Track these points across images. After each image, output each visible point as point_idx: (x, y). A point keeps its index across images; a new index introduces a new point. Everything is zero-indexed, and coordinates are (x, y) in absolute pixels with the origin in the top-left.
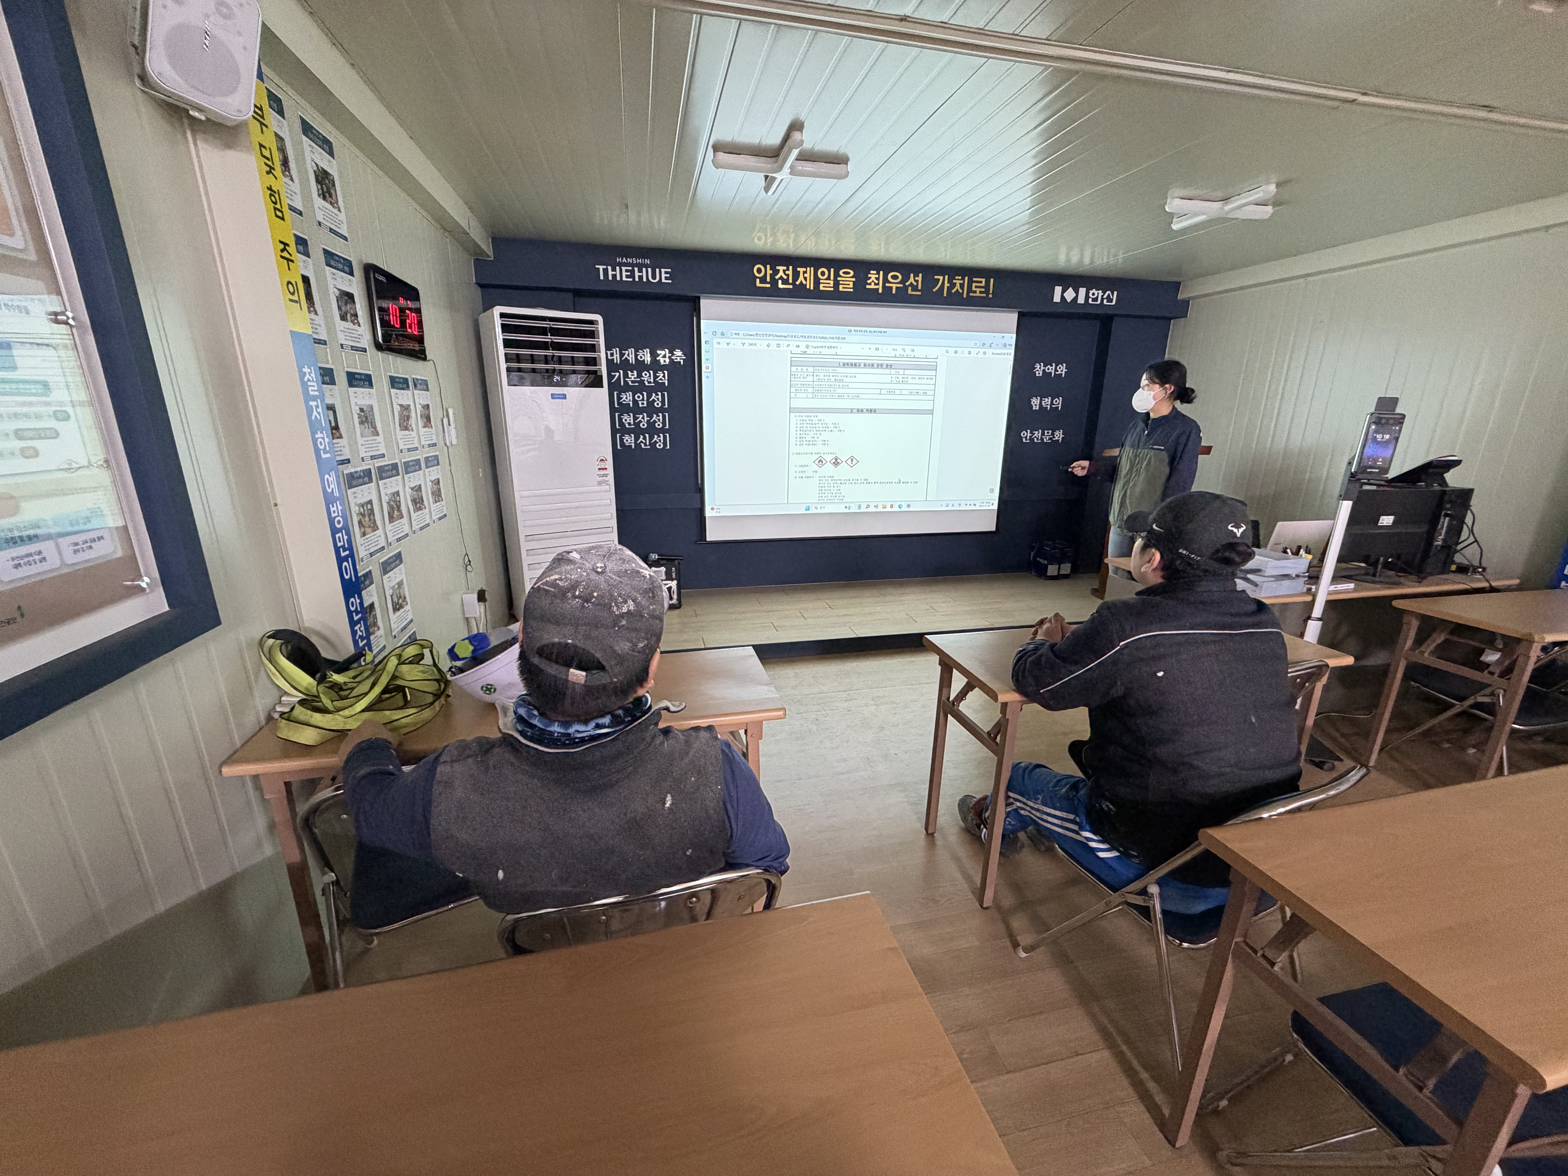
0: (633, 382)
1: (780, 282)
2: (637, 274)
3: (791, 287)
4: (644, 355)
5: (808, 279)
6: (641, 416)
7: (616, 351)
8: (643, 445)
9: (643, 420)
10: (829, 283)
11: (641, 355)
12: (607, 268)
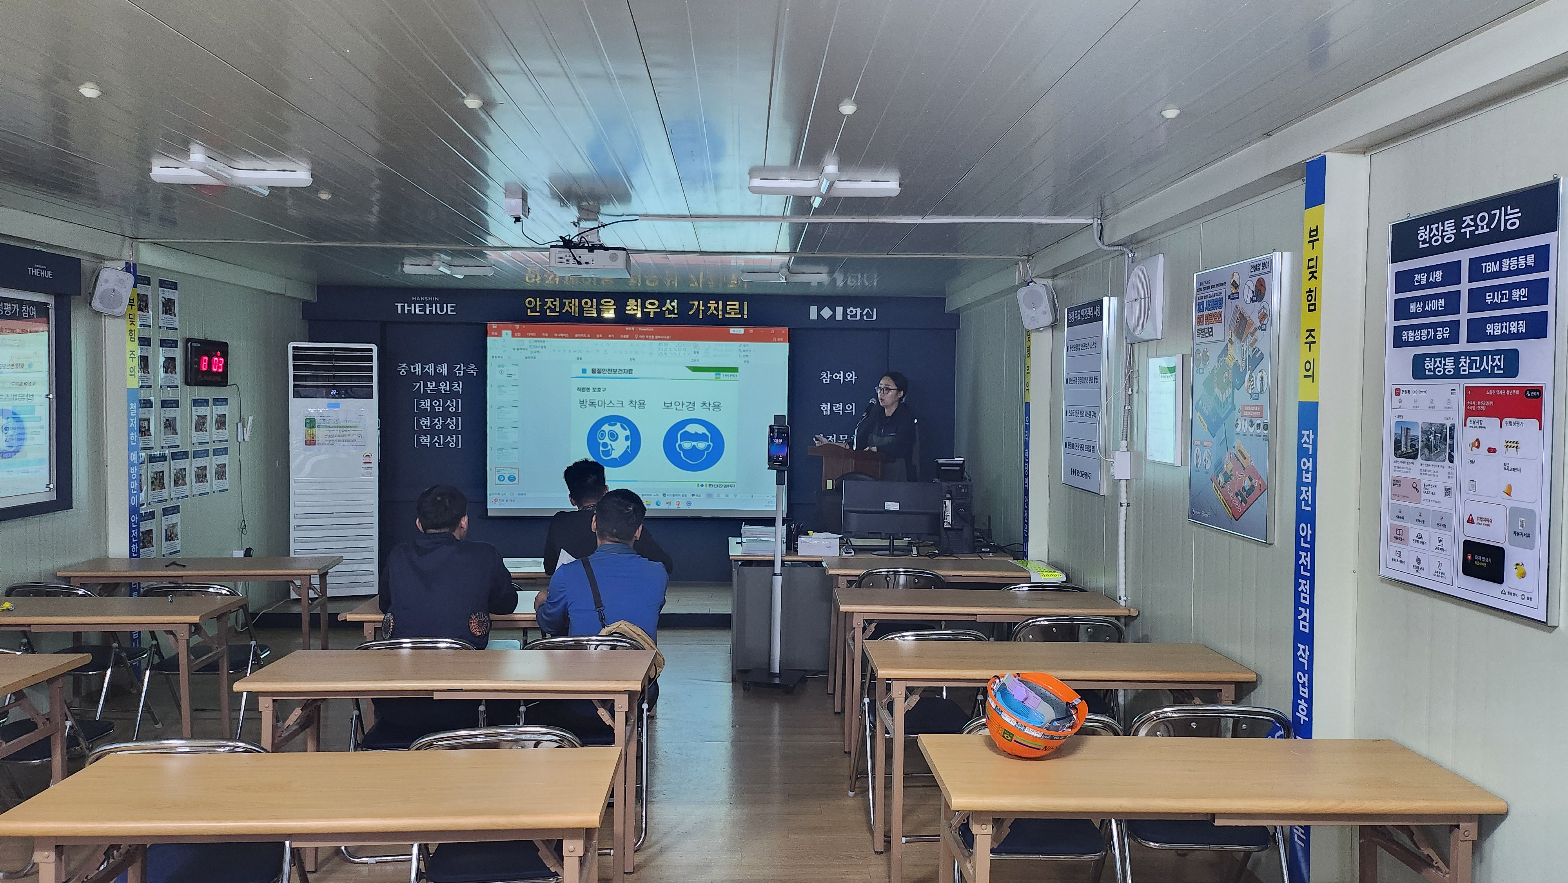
0: (431, 391)
1: (548, 311)
3: (558, 314)
4: (442, 368)
5: (573, 307)
6: (437, 419)
7: (418, 367)
8: (437, 444)
9: (438, 423)
10: (592, 311)
11: (440, 369)
12: (404, 305)
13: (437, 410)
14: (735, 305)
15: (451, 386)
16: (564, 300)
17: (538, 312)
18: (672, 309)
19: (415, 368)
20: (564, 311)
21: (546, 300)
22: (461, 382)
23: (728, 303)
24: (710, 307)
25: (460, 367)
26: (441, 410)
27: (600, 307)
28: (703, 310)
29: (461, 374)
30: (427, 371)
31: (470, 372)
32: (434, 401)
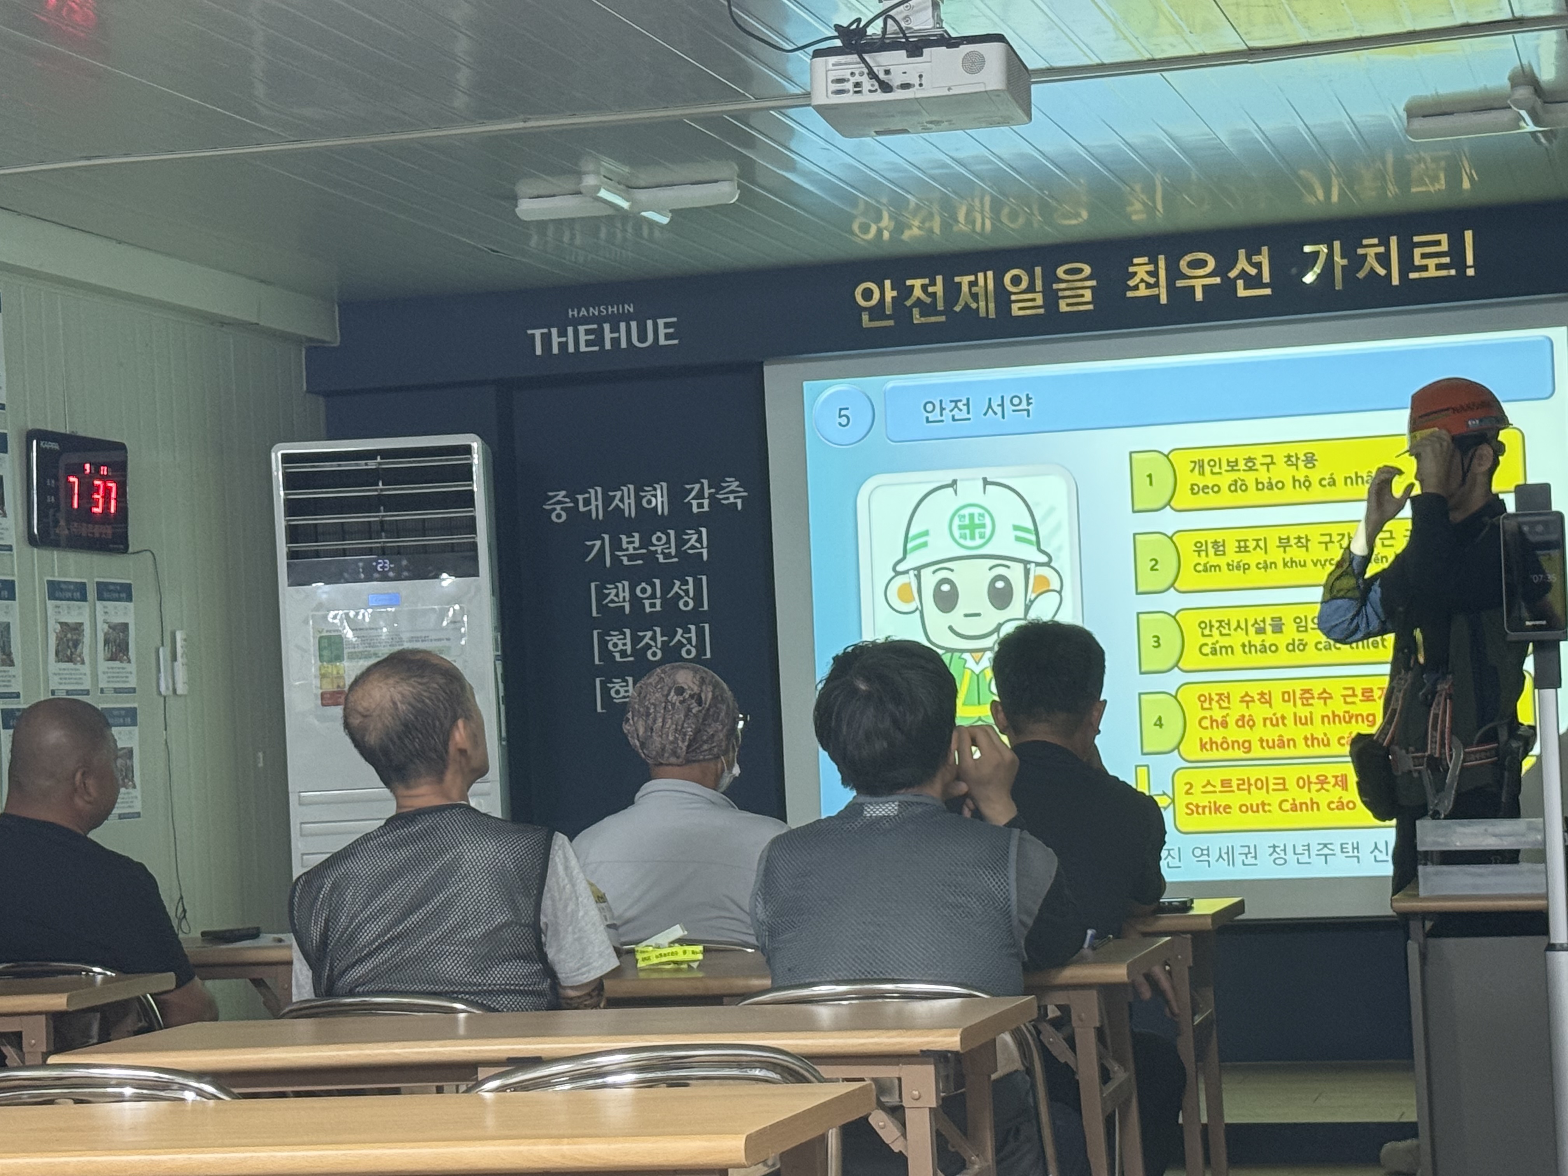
0: (631, 558)
1: (916, 312)
2: (608, 336)
3: (943, 318)
5: (982, 298)
6: (649, 633)
7: (596, 494)
9: (652, 643)
10: (1033, 300)
11: (649, 497)
12: (550, 331)
13: (647, 609)
14: (1438, 243)
15: (681, 542)
16: (957, 279)
17: (888, 317)
18: (1253, 271)
19: (587, 502)
20: (957, 309)
21: (909, 282)
22: (704, 530)
23: (1416, 239)
24: (1365, 256)
25: (702, 490)
26: (658, 608)
27: (1055, 286)
28: (1343, 267)
29: (703, 508)
30: (617, 505)
31: (728, 498)
32: (640, 584)
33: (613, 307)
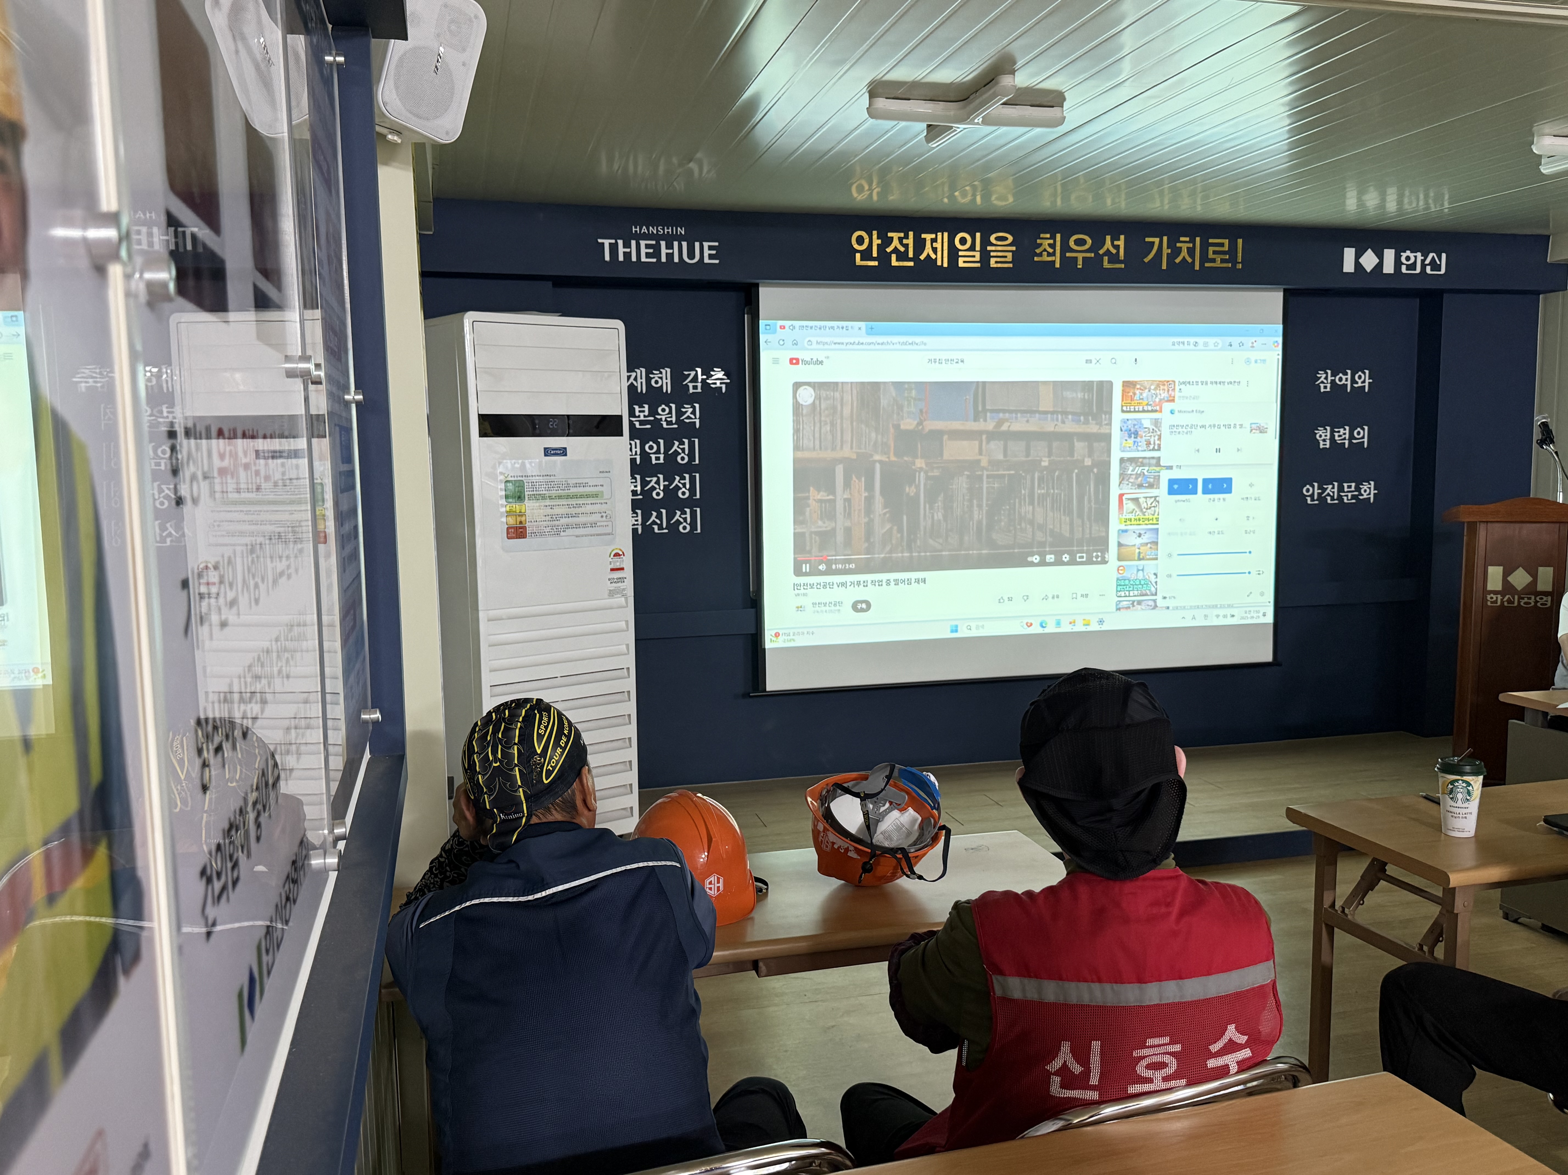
0: (642, 423)
1: (894, 257)
2: (664, 251)
4: (661, 378)
5: (939, 248)
6: (655, 479)
8: (656, 527)
9: (657, 486)
10: (974, 256)
11: (657, 378)
12: (616, 243)
13: (654, 462)
14: (1222, 245)
15: (680, 414)
16: (923, 236)
17: (874, 259)
18: (1114, 251)
20: (922, 257)
21: (890, 234)
22: (697, 406)
23: (1211, 241)
24: (1181, 249)
25: (696, 375)
26: (662, 461)
27: (989, 248)
28: (1167, 254)
29: (697, 389)
30: (632, 383)
31: (715, 384)
32: (648, 443)
33: (668, 229)
